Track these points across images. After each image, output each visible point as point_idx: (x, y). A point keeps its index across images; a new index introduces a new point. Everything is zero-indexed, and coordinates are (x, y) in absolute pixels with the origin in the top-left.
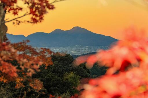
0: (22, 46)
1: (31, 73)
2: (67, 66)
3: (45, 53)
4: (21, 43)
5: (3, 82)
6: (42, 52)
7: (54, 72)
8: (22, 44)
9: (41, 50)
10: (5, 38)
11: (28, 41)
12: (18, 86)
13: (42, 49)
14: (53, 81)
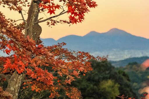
0: (57, 49)
1: (70, 80)
2: (104, 73)
3: (83, 57)
4: (56, 46)
5: (35, 91)
6: (80, 56)
7: (89, 80)
8: (58, 47)
9: (79, 54)
10: (39, 41)
11: (64, 44)
12: (53, 95)
13: (80, 52)
14: (89, 91)
